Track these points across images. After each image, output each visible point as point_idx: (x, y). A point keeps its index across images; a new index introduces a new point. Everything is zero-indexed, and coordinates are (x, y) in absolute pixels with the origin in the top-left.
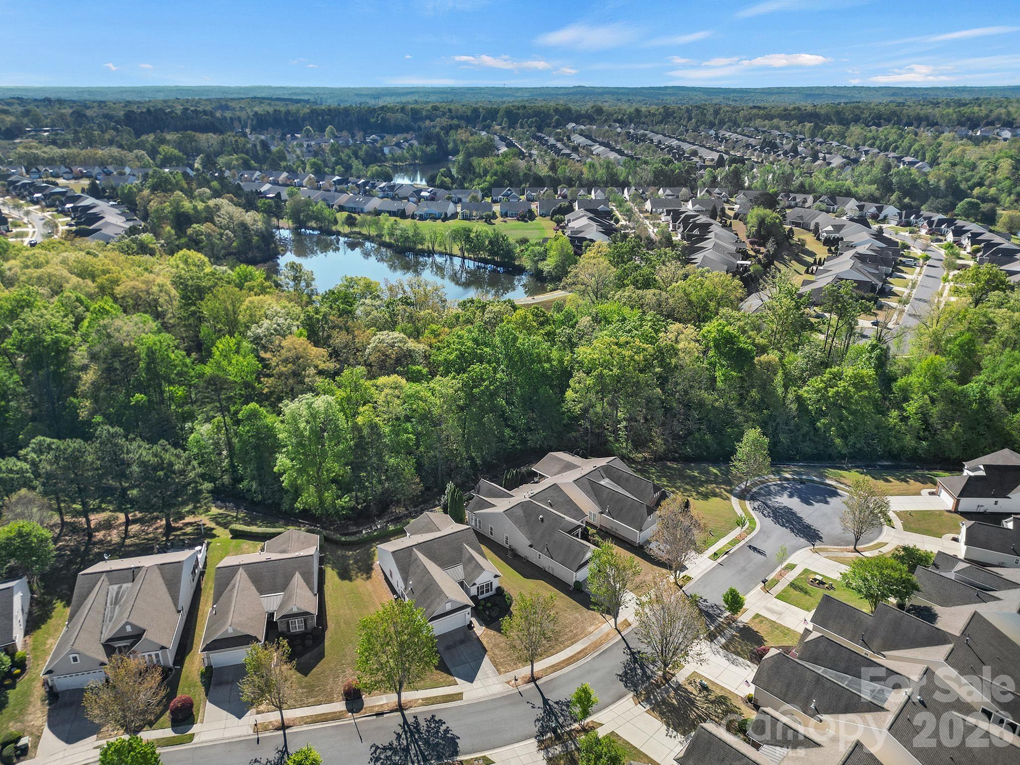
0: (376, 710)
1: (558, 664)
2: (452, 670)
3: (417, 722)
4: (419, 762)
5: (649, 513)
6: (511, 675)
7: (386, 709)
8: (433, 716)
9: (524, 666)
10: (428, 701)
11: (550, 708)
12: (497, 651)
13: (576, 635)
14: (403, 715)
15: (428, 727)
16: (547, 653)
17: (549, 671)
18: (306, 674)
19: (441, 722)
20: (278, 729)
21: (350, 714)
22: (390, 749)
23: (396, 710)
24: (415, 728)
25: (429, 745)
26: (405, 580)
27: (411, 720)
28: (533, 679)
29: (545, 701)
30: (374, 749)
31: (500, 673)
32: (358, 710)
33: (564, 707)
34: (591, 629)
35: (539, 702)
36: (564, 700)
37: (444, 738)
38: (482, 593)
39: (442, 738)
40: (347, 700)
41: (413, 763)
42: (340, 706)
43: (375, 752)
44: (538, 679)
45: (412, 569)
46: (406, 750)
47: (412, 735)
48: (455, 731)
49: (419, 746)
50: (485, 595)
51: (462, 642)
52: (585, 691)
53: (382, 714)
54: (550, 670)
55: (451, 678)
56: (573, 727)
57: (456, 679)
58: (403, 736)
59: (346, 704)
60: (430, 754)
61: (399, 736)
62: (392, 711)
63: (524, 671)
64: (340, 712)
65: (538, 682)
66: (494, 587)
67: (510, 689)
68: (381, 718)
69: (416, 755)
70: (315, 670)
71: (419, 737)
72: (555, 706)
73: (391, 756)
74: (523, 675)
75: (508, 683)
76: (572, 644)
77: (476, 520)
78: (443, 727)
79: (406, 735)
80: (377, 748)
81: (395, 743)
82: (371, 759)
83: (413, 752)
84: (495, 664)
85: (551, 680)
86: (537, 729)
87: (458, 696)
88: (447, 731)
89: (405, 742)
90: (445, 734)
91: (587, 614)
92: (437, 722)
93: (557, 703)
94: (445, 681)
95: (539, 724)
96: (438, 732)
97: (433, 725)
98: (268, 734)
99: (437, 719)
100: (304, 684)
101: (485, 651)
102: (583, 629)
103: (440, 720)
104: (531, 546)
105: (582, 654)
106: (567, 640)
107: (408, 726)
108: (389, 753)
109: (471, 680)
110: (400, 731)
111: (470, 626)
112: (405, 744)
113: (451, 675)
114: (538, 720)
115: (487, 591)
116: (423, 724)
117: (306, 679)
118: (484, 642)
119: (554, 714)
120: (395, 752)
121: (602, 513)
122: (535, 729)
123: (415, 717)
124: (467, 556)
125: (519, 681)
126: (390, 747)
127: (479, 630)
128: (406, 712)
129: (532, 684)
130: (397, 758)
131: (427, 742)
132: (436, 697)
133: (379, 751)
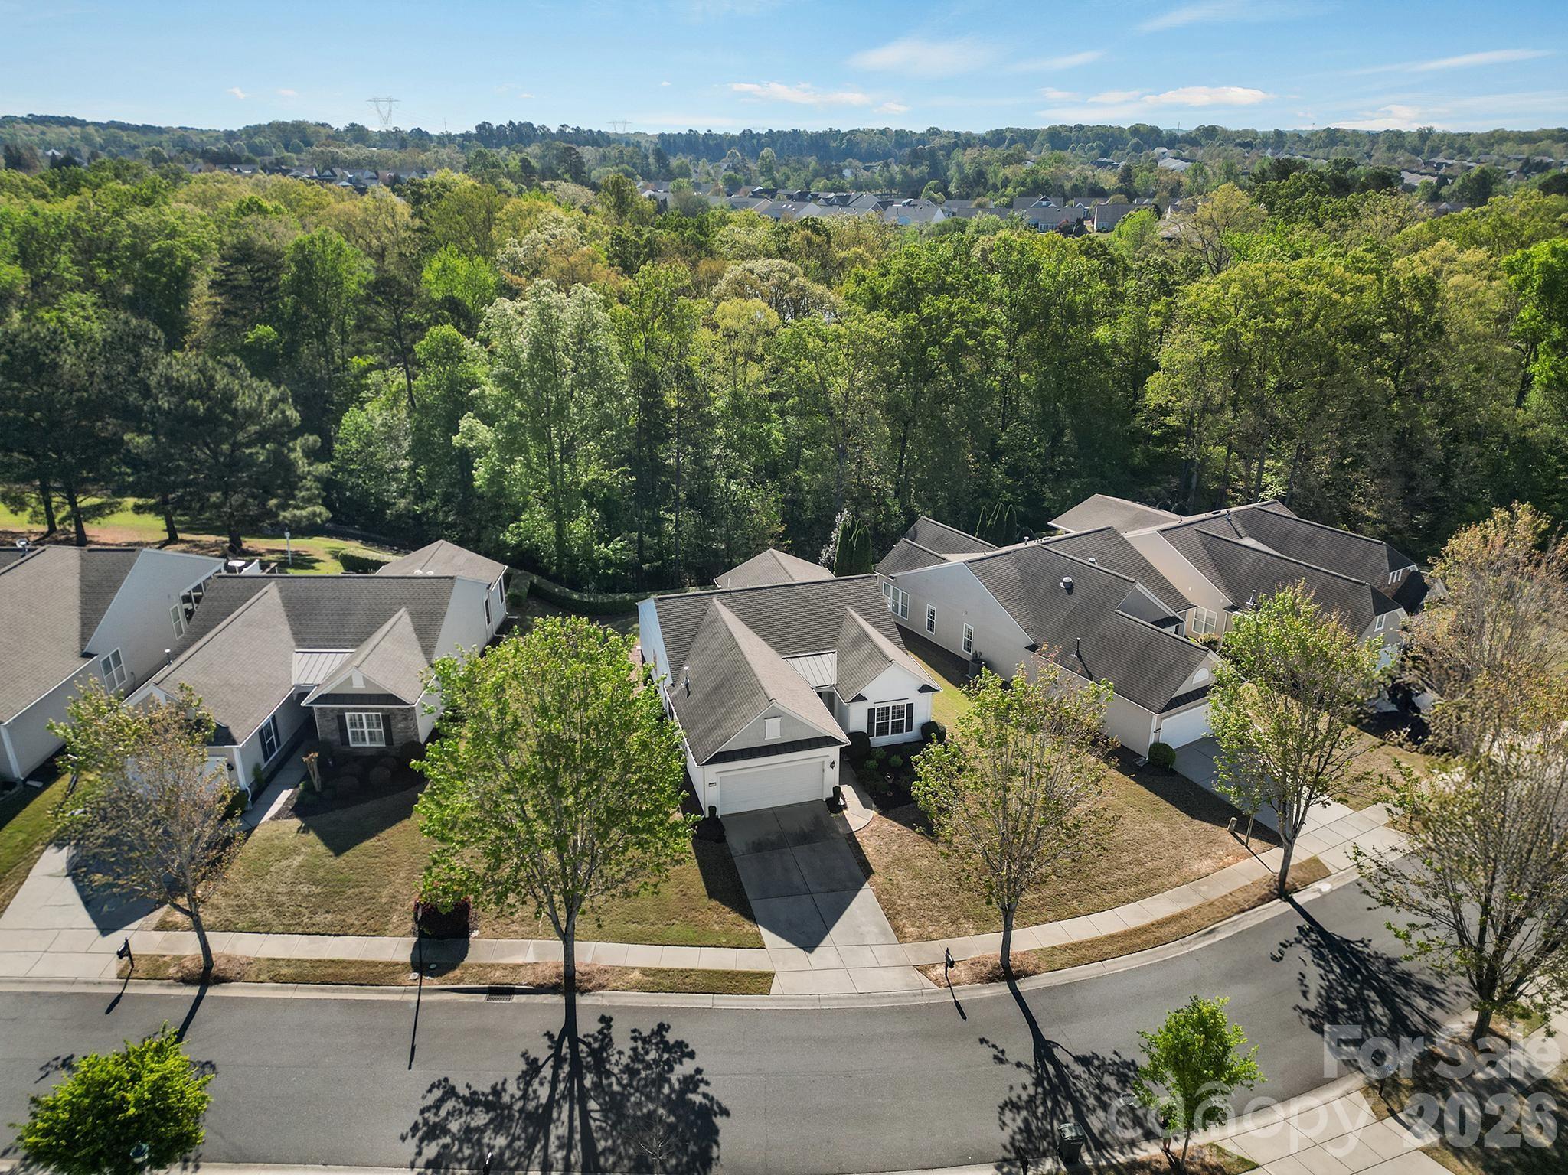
0: (497, 977)
1: (1092, 943)
2: (756, 906)
3: (605, 1038)
4: (568, 1167)
5: (1379, 611)
6: (934, 950)
7: (525, 979)
8: (662, 1028)
9: (980, 931)
10: (660, 980)
11: (1059, 1073)
12: (900, 877)
13: (1153, 874)
14: (571, 1008)
15: (636, 1057)
16: (1058, 910)
17: (1061, 959)
18: (338, 850)
19: (683, 1050)
20: (186, 980)
21: (415, 975)
22: (489, 1106)
23: (553, 989)
24: (592, 1052)
25: (621, 1116)
26: (676, 666)
27: (588, 1026)
28: (1006, 972)
29: (1044, 1049)
30: (437, 1093)
31: (900, 935)
32: (440, 971)
33: (1110, 1081)
34: (1204, 865)
35: (1022, 1048)
36: (1109, 1056)
37: (679, 1103)
38: (883, 730)
39: (671, 1105)
40: (421, 935)
41: (546, 1167)
42: (397, 948)
43: (437, 1106)
44: (1025, 974)
45: (699, 642)
46: (540, 1120)
47: (576, 1073)
48: (718, 1089)
49: (585, 1114)
50: (890, 739)
51: (804, 838)
52: (1207, 1026)
53: (508, 991)
54: (1067, 957)
55: (748, 927)
56: (1140, 1155)
57: (763, 931)
58: (547, 1072)
59: (418, 946)
60: (612, 1150)
61: (533, 1068)
62: (540, 989)
63: (985, 945)
64: (387, 965)
65: (1024, 986)
66: (918, 719)
67: (925, 989)
68: (501, 1002)
69: (567, 1145)
70: (368, 843)
71: (597, 1085)
72: (1078, 1069)
73: (481, 1130)
74: (975, 955)
75: (924, 969)
76: (1142, 895)
77: (895, 593)
78: (685, 1068)
79: (556, 1068)
80: (450, 1092)
81: (513, 1089)
82: (415, 1128)
83: (558, 1131)
84: (891, 912)
85: (1068, 987)
86: (1005, 1136)
87: (759, 982)
88: (692, 1082)
89: (544, 1093)
90: (682, 1093)
91: (1193, 828)
92: (667, 1048)
93: (1084, 1061)
94: (727, 932)
95: (1015, 1122)
96: (662, 1079)
97: (653, 1055)
98: (154, 989)
99: (671, 1037)
100: (321, 873)
101: (867, 871)
102: (1177, 865)
103: (680, 1044)
104: (1033, 648)
105: (1173, 928)
106: (1124, 883)
107: (575, 1042)
108: (481, 1118)
109: (809, 942)
110: (542, 1051)
111: (834, 804)
112: (543, 1100)
113: (751, 917)
114: (1012, 1105)
115: (898, 728)
116: (622, 1042)
117: (336, 862)
118: (869, 849)
119: (1070, 1097)
120: (500, 1123)
121: (1234, 608)
122: (999, 1135)
123: (606, 1021)
124: (853, 632)
125: (959, 972)
126: (492, 1102)
127: (858, 815)
128: (581, 1000)
129: (1003, 989)
130: (501, 1141)
131: (614, 1106)
132: (686, 973)
133: (450, 1104)
